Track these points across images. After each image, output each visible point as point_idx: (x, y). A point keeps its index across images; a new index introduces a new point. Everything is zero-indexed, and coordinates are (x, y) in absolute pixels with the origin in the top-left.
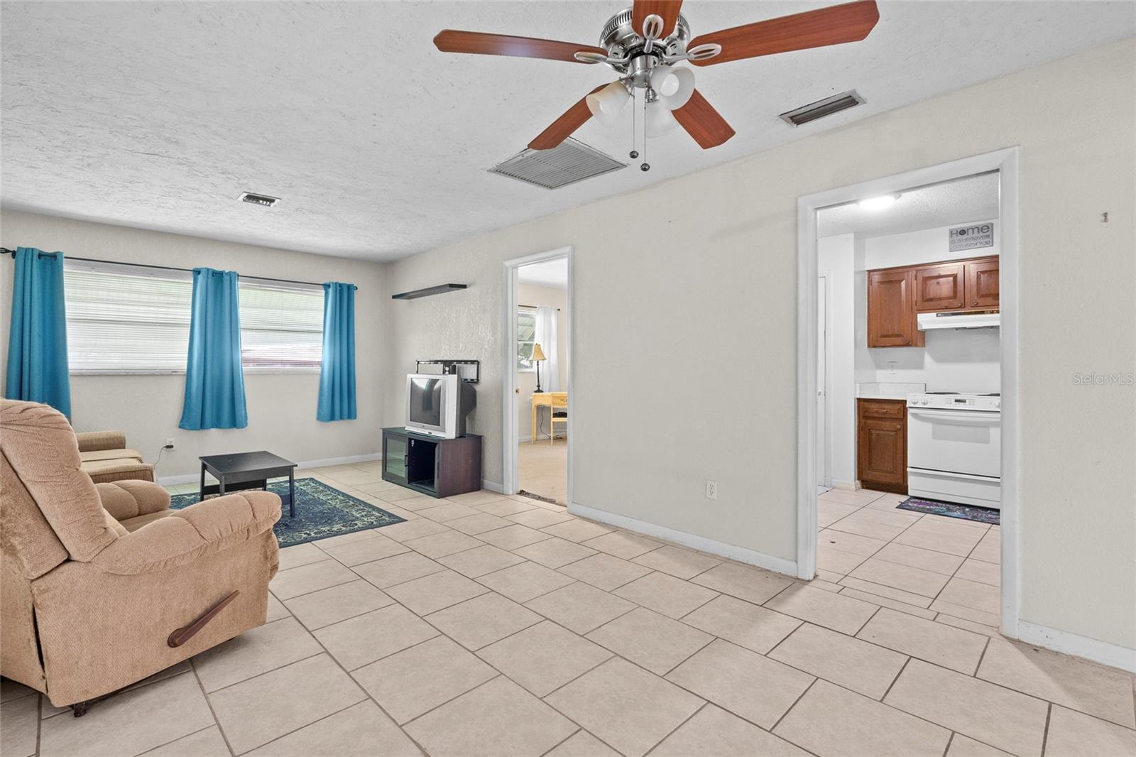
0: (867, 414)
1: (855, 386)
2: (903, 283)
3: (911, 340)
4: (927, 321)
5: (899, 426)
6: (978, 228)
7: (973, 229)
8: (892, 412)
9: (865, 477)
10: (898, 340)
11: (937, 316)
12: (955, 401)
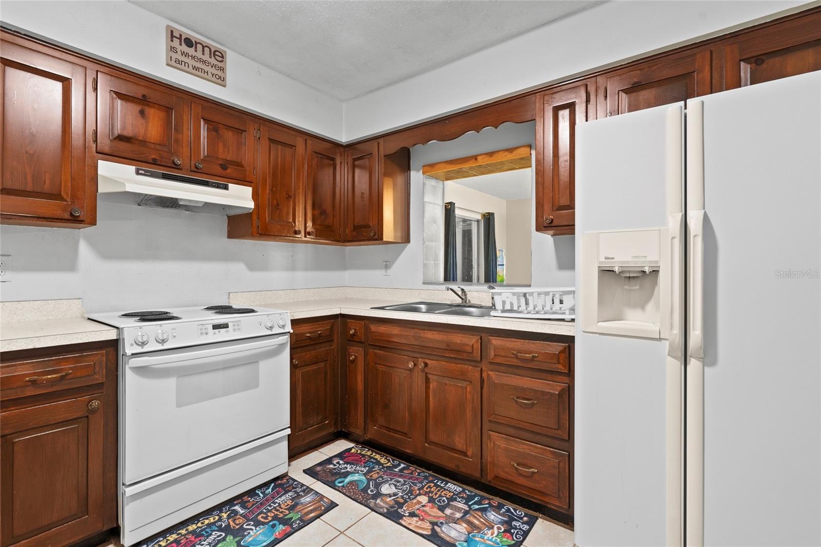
5: (95, 403)
8: (76, 374)
11: (137, 173)
12: (213, 329)
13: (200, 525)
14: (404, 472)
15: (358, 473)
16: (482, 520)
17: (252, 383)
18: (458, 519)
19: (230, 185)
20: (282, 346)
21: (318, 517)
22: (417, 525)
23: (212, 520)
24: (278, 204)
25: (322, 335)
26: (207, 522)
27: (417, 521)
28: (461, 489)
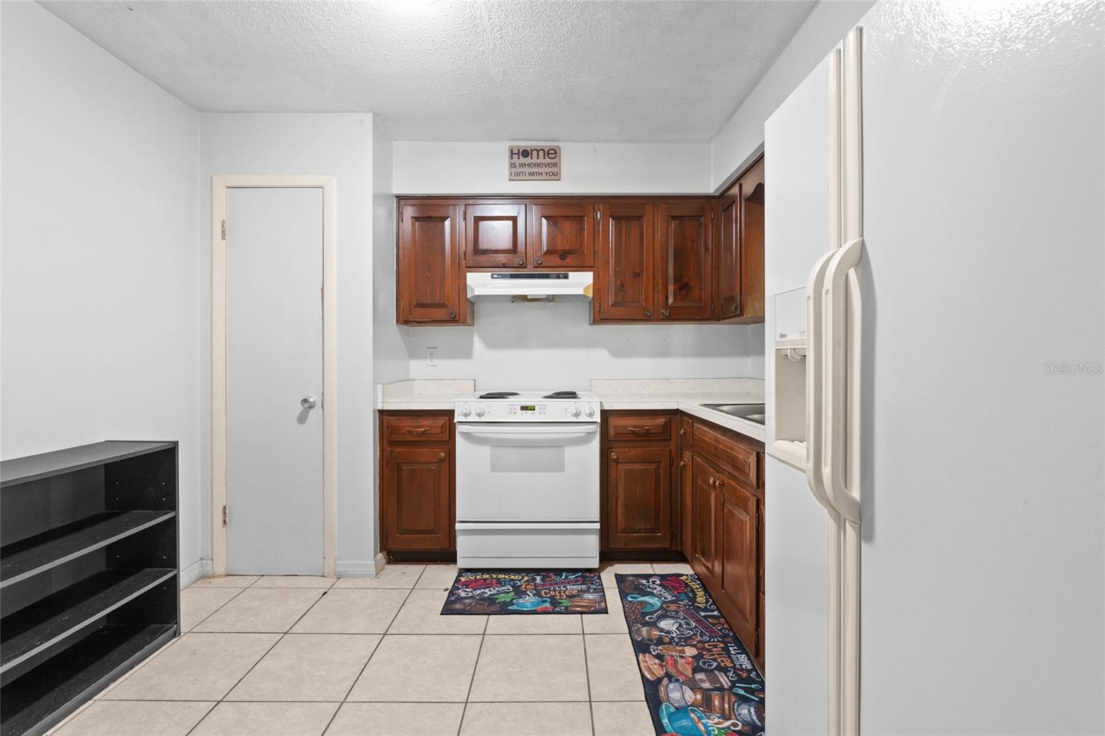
0: (394, 437)
1: (375, 390)
2: (447, 223)
3: (457, 312)
4: (480, 283)
5: (443, 454)
6: (544, 151)
7: (538, 151)
8: (434, 431)
9: (391, 546)
10: (440, 313)
11: (492, 277)
12: (521, 410)
13: (507, 577)
14: (708, 619)
15: (660, 598)
16: (726, 706)
17: (559, 467)
18: (701, 688)
19: (570, 273)
20: (590, 434)
21: (582, 613)
22: (651, 667)
23: (516, 578)
24: (622, 285)
25: (650, 432)
26: (513, 577)
27: (655, 664)
28: (749, 667)
